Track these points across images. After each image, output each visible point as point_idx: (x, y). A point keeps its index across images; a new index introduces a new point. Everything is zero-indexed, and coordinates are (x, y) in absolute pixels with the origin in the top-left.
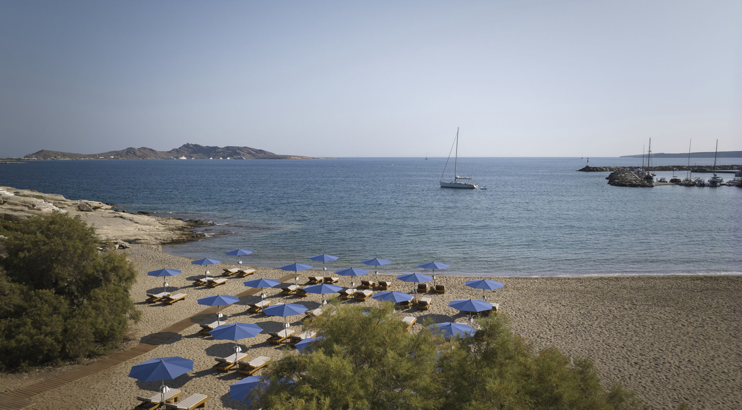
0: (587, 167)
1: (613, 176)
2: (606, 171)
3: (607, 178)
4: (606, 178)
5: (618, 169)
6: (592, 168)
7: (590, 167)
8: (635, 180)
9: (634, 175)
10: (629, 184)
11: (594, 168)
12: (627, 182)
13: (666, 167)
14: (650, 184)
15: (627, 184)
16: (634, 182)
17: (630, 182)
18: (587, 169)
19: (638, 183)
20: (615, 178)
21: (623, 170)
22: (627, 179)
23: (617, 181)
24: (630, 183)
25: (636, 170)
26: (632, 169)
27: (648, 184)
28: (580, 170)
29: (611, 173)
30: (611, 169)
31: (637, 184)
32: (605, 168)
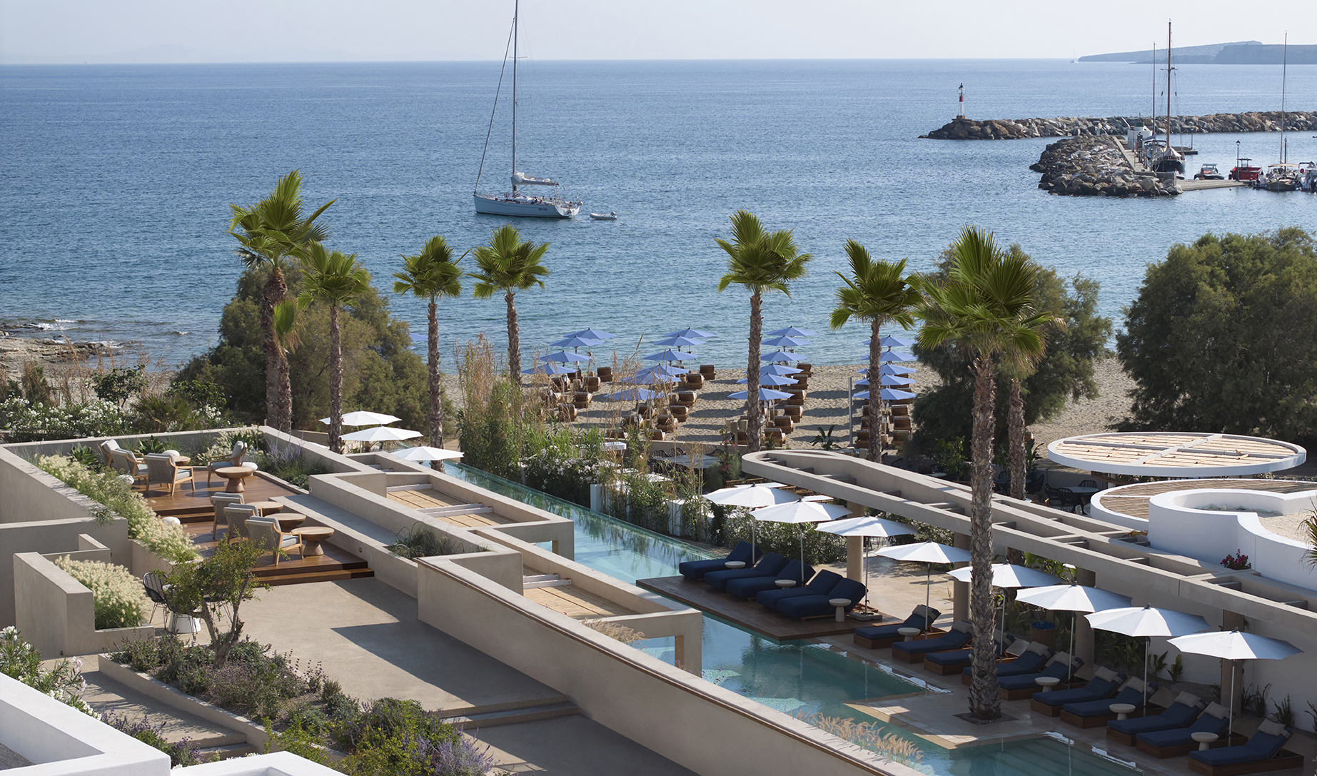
0: (960, 121)
1: (1056, 159)
2: (1030, 135)
3: (1034, 168)
4: (1031, 168)
5: (1073, 128)
6: (978, 123)
7: (969, 123)
8: (1122, 175)
9: (1122, 156)
10: (1103, 189)
11: (986, 123)
12: (1099, 181)
13: (1239, 118)
14: (1167, 185)
15: (1098, 187)
16: (1119, 181)
17: (1108, 181)
18: (959, 130)
19: (1130, 185)
20: (1061, 166)
21: (1089, 131)
22: (1098, 171)
23: (1066, 177)
24: (1106, 185)
25: (1132, 135)
26: (1120, 126)
27: (1161, 185)
28: (936, 135)
29: (1048, 148)
30: (1047, 131)
31: (1128, 186)
32: (1024, 123)
